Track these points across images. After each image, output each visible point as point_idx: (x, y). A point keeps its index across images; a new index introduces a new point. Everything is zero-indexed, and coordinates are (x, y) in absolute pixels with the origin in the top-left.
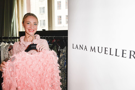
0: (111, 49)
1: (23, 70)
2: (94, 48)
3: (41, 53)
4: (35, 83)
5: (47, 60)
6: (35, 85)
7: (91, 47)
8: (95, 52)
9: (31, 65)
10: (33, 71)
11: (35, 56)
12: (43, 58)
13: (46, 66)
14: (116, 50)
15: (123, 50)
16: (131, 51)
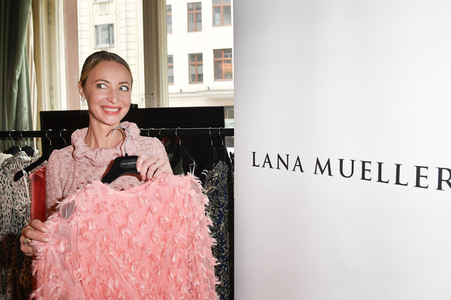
0: (380, 164)
1: (101, 245)
2: (328, 163)
3: (153, 185)
4: (138, 286)
5: (172, 205)
6: (139, 291)
7: (318, 162)
8: (330, 174)
9: (125, 226)
10: (130, 245)
11: (134, 195)
12: (160, 199)
13: (171, 225)
14: (398, 166)
15: (418, 168)
16: (440, 170)
